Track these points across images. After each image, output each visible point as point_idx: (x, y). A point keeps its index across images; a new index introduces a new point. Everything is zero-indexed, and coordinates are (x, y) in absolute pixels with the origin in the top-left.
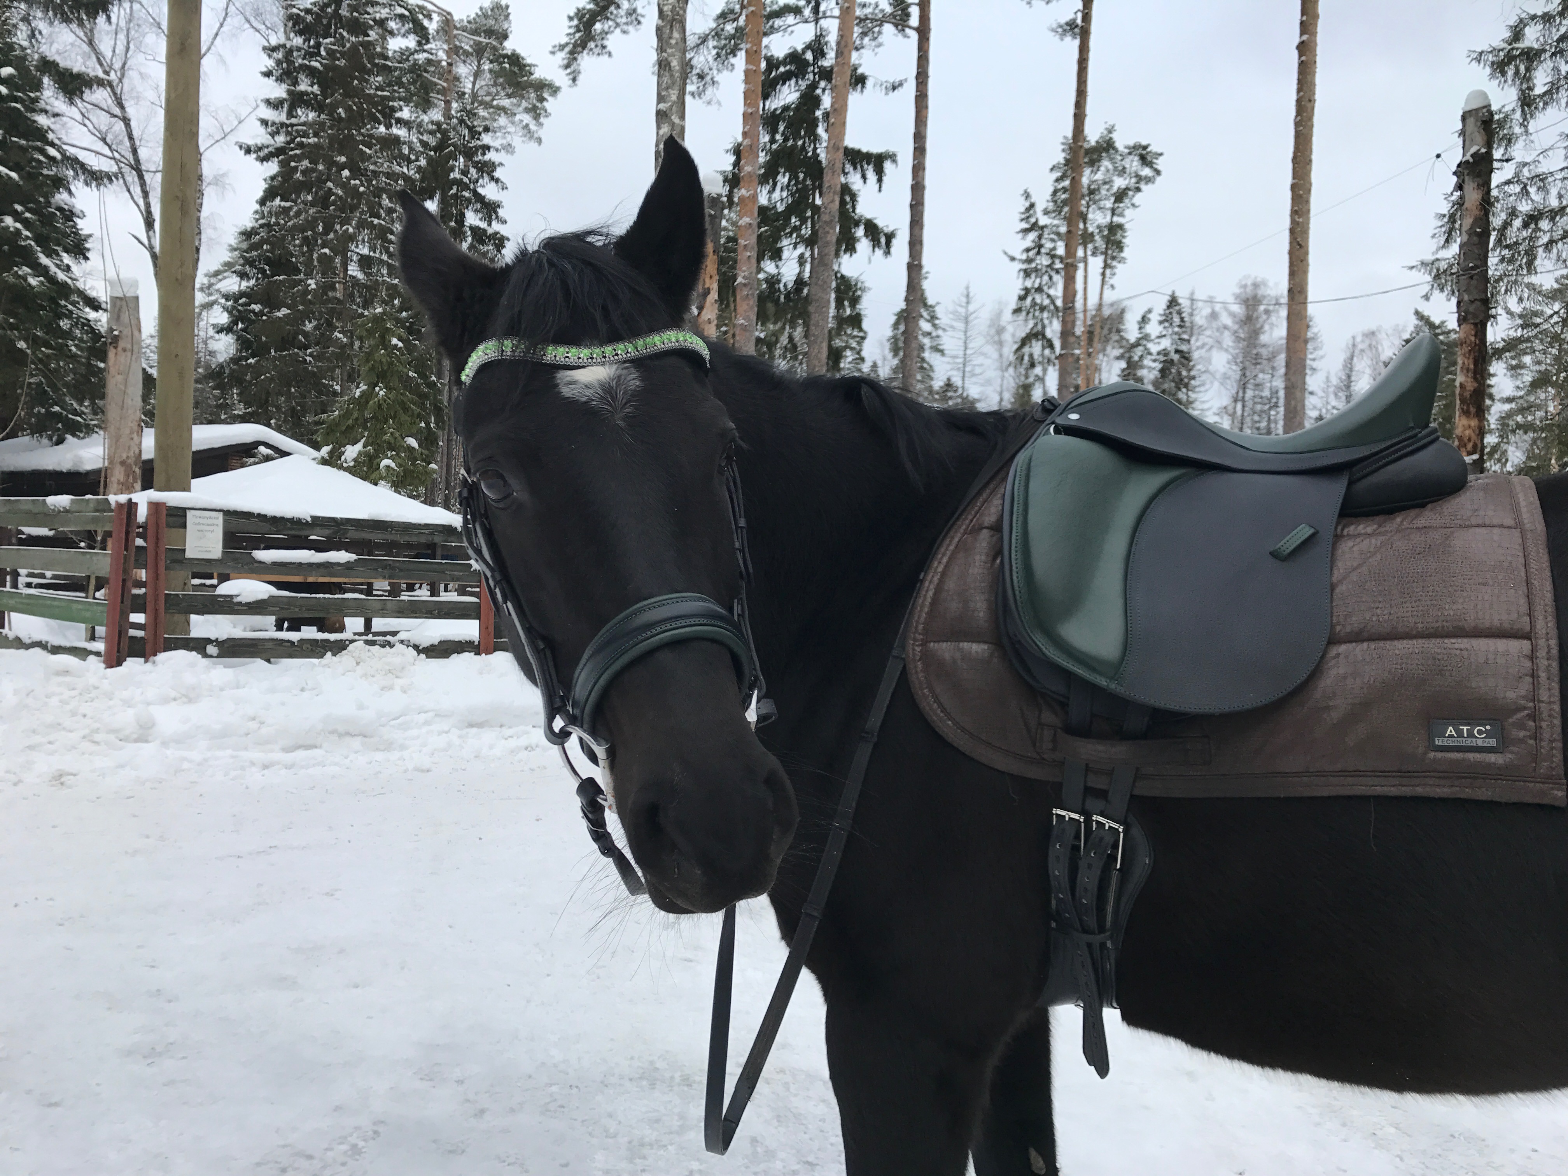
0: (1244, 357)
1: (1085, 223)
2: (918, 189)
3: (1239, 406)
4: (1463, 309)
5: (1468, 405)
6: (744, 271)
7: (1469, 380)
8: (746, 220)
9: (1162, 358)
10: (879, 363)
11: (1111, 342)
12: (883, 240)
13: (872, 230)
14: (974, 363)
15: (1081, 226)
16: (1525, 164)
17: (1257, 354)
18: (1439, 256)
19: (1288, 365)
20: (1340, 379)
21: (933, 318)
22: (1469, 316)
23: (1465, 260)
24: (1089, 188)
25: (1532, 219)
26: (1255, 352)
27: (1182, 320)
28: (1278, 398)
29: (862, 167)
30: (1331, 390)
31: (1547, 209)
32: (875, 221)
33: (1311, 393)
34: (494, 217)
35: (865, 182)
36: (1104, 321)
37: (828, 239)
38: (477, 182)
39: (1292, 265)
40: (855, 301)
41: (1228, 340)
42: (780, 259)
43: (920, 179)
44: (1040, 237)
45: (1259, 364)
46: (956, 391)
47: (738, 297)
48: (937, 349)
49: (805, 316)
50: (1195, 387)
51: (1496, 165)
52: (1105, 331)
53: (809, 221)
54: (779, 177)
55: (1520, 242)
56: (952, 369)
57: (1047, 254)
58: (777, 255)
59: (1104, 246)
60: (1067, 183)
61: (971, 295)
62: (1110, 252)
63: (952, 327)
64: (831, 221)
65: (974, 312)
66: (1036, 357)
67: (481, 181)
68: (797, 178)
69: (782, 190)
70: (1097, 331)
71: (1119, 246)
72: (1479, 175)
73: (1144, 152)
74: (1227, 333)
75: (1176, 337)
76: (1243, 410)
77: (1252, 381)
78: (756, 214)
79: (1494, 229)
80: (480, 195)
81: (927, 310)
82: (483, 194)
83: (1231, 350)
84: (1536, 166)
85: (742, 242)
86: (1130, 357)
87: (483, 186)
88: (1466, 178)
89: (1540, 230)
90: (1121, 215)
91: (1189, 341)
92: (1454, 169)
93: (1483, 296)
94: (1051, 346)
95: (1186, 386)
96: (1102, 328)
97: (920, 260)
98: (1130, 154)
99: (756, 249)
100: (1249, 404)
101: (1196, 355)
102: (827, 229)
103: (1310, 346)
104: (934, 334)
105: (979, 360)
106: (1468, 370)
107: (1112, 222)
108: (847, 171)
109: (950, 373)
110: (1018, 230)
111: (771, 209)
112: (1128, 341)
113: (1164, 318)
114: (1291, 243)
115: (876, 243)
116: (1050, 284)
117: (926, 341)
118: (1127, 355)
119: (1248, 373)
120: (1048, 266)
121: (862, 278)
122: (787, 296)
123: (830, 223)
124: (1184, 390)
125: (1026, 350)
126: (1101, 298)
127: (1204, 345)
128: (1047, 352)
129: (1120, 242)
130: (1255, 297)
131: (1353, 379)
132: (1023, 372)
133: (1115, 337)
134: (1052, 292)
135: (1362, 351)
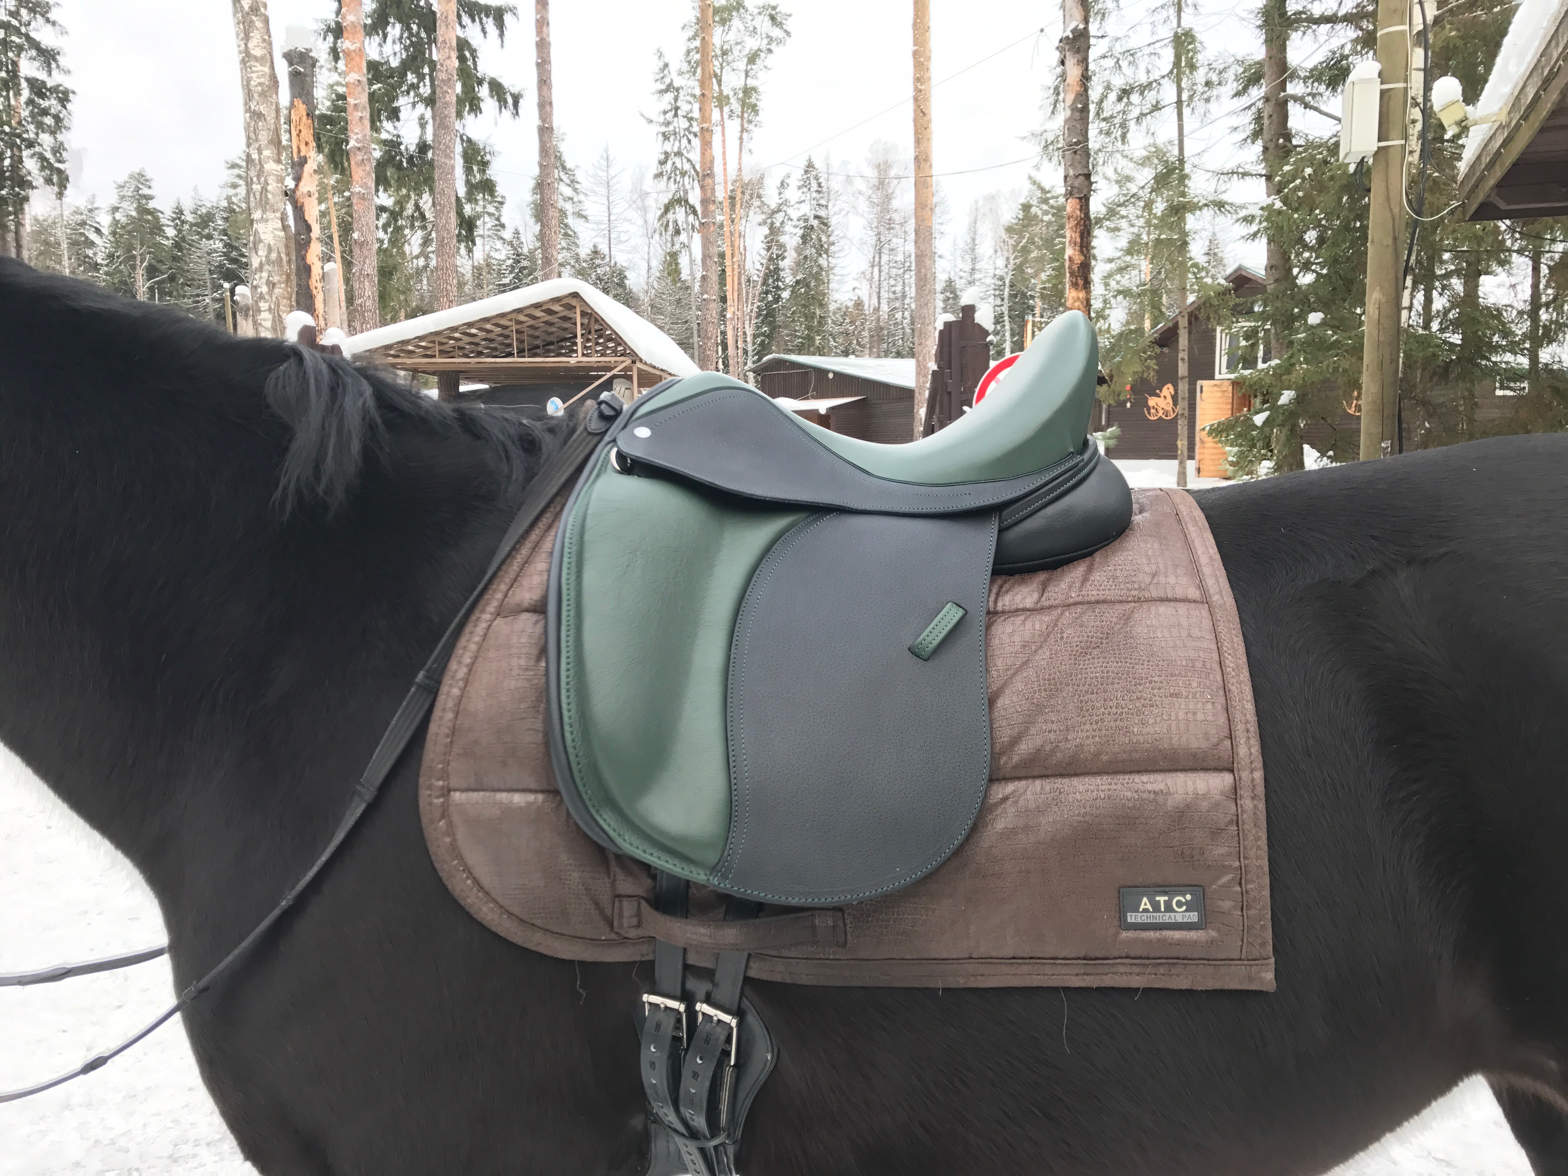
0: (879, 222)
1: (720, 85)
2: (543, 46)
3: (876, 269)
4: (1069, 183)
5: (1077, 277)
6: (357, 134)
7: (1077, 253)
8: (353, 77)
9: (802, 224)
10: (521, 230)
11: (753, 208)
12: (510, 100)
13: (497, 89)
14: (619, 229)
15: (716, 87)
16: (1117, 39)
17: (890, 219)
18: (1046, 127)
19: (917, 232)
20: (966, 242)
21: (573, 183)
22: (1075, 191)
23: (1069, 135)
24: (722, 49)
25: (1125, 93)
26: (888, 217)
27: (819, 185)
28: (911, 263)
29: (481, 19)
30: (959, 252)
31: (1137, 84)
32: (500, 80)
33: (940, 257)
34: (54, 65)
35: (485, 37)
36: (744, 187)
37: (448, 99)
38: (29, 24)
39: (917, 133)
40: (484, 165)
41: (863, 205)
42: (398, 119)
43: (544, 35)
44: (676, 99)
45: (892, 228)
46: (603, 259)
47: (353, 163)
48: (580, 215)
49: (429, 181)
50: (835, 253)
51: (1092, 41)
52: (747, 197)
53: (427, 77)
54: (389, 29)
55: (1115, 115)
56: (596, 236)
57: (684, 117)
58: (394, 115)
59: (740, 109)
60: (697, 43)
61: (611, 158)
62: (746, 115)
63: (594, 192)
64: (449, 79)
65: (615, 176)
66: (680, 224)
67: (33, 23)
68: (409, 29)
69: (394, 42)
70: (739, 196)
71: (754, 109)
72: (1078, 51)
73: (774, 12)
74: (861, 198)
75: (815, 202)
76: (880, 276)
77: (886, 245)
78: (365, 70)
79: (1093, 102)
80: (34, 40)
81: (567, 173)
82: (38, 39)
83: (866, 215)
84: (1127, 41)
85: (351, 101)
86: (772, 223)
87: (37, 30)
88: (1068, 54)
89: (1131, 104)
90: (755, 77)
91: (827, 207)
92: (1057, 43)
93: (1086, 172)
94: (695, 212)
95: (827, 252)
96: (743, 193)
97: (551, 122)
98: (760, 13)
99: (368, 109)
100: (885, 268)
101: (833, 221)
102: (445, 88)
103: (937, 210)
104: (575, 199)
105: (625, 226)
106: (1075, 244)
107: (746, 85)
108: (464, 23)
109: (596, 240)
110: (654, 90)
111: (382, 64)
112: (768, 206)
113: (802, 183)
114: (915, 110)
115: (502, 101)
116: (689, 147)
117: (568, 207)
118: (769, 221)
119: (883, 239)
120: (685, 130)
121: (491, 141)
122: (411, 159)
123: (448, 81)
124: (825, 256)
125: (670, 216)
126: (740, 164)
127: (841, 210)
128: (691, 218)
129: (755, 105)
130: (886, 162)
131: (977, 242)
132: (669, 239)
133: (756, 203)
134: (691, 156)
135: (984, 214)
